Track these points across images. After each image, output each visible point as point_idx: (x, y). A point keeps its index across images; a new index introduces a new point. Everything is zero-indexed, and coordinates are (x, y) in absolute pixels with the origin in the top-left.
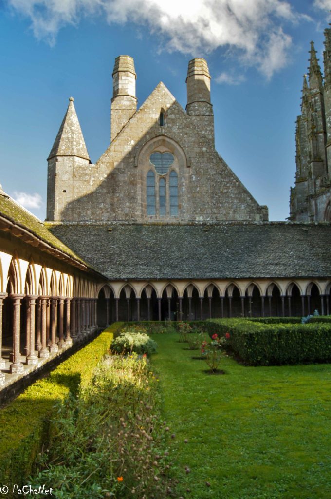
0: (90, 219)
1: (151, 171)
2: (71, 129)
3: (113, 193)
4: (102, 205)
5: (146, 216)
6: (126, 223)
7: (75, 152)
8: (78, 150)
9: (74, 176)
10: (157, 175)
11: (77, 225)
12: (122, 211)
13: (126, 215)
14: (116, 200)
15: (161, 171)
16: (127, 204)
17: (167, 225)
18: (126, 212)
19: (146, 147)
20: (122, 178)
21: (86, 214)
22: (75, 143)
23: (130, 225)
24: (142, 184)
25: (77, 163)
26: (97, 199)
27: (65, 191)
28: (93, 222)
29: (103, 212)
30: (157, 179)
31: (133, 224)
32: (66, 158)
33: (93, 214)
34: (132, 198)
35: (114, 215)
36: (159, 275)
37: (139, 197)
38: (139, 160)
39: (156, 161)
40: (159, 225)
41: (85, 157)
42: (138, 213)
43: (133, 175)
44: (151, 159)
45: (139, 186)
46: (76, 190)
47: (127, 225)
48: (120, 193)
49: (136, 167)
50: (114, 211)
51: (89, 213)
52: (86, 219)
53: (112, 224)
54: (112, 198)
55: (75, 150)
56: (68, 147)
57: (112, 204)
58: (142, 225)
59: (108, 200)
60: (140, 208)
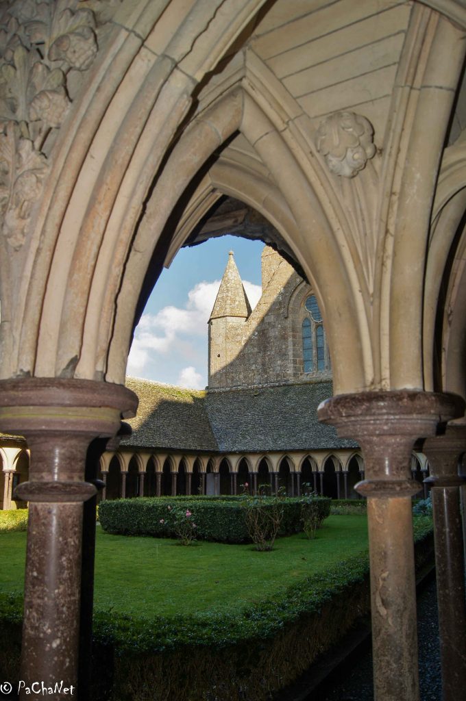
0: (243, 383)
1: (306, 319)
2: (227, 287)
3: (264, 351)
4: (253, 367)
5: (301, 374)
6: (277, 384)
7: (228, 311)
8: (232, 309)
9: (227, 337)
10: (312, 323)
11: (230, 391)
12: (273, 371)
13: (278, 375)
14: (267, 359)
15: (317, 317)
16: (279, 362)
17: (321, 382)
18: (278, 372)
19: (296, 292)
20: (273, 333)
21: (239, 378)
22: (229, 302)
23: (281, 386)
24: (294, 337)
25: (231, 323)
26: (249, 360)
27: (219, 356)
28: (244, 387)
29: (254, 375)
30: (313, 328)
31: (284, 385)
32: (219, 319)
33: (245, 377)
34: (283, 355)
35: (266, 376)
36: (271, 446)
37: (291, 353)
38: (290, 309)
39: (312, 306)
40: (312, 384)
41: (240, 315)
42: (290, 371)
43: (284, 329)
44: (306, 305)
45: (290, 339)
46: (229, 353)
47: (278, 386)
48: (271, 350)
49: (286, 318)
50: (265, 371)
51: (241, 376)
52: (239, 383)
53: (263, 388)
54: (264, 358)
55: (228, 310)
56: (221, 308)
57: (263, 365)
58: (292, 385)
59: (259, 360)
60: (292, 365)
